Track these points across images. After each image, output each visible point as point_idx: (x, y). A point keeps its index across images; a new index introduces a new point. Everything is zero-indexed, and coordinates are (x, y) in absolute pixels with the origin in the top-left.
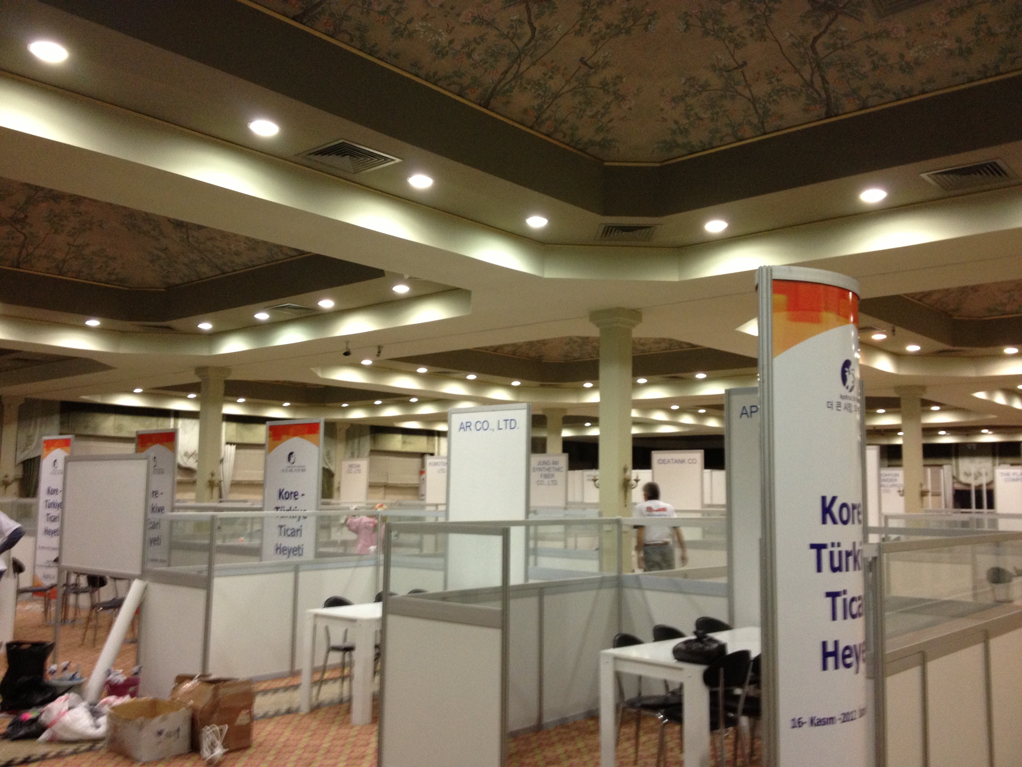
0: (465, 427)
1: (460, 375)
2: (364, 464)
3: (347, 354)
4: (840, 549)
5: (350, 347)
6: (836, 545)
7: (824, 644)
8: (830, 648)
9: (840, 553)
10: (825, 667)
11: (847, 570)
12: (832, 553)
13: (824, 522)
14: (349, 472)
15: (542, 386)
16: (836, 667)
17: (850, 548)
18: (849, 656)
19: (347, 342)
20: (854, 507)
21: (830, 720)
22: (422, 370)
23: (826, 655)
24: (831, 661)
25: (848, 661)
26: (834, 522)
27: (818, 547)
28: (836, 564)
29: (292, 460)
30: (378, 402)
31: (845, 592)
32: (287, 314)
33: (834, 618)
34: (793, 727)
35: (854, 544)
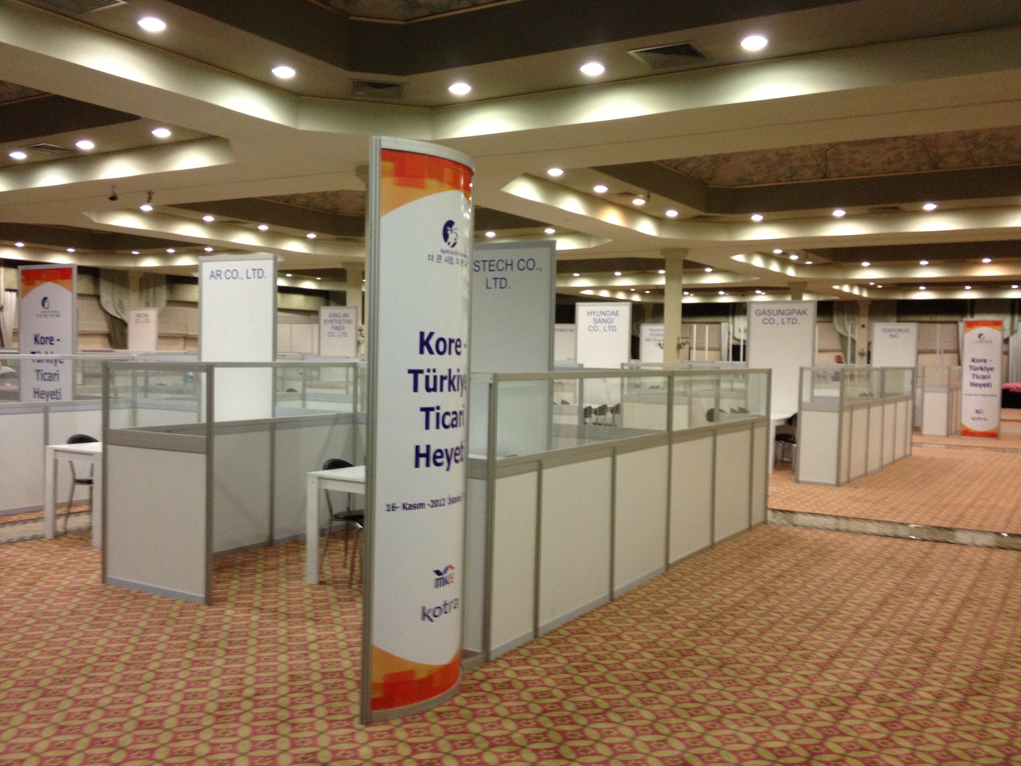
0: (215, 275)
1: (252, 225)
2: (152, 314)
3: (113, 198)
4: (435, 374)
5: (117, 191)
6: (432, 371)
7: (417, 448)
8: (423, 451)
9: (435, 377)
10: (417, 465)
11: (441, 390)
12: (427, 378)
13: (422, 352)
14: (137, 321)
15: (338, 239)
16: (428, 465)
17: (446, 373)
18: (441, 457)
19: (114, 187)
20: (451, 341)
21: (421, 505)
22: (209, 218)
23: (418, 455)
24: (423, 460)
25: (439, 461)
26: (431, 352)
27: (415, 373)
28: (431, 386)
29: (46, 305)
30: (171, 251)
31: (438, 408)
32: (45, 155)
33: (427, 427)
34: (389, 510)
35: (450, 371)
